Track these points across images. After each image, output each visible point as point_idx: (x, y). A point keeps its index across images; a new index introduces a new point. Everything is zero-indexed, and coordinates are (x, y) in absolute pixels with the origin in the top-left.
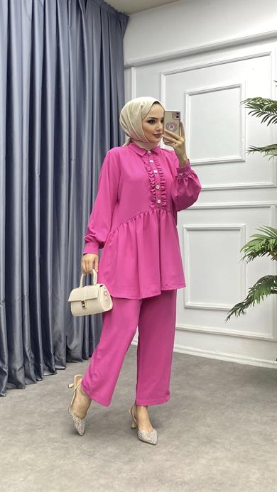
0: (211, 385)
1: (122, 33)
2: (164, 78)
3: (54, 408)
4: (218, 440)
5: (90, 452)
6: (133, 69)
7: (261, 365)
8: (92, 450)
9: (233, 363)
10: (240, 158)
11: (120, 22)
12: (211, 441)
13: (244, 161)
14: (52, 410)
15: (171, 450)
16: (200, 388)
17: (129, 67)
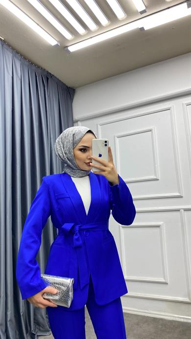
1: (72, 100)
2: (99, 127)
6: (79, 122)
7: (182, 320)
9: (162, 319)
10: (155, 177)
11: (70, 93)
13: (158, 180)
17: (77, 121)
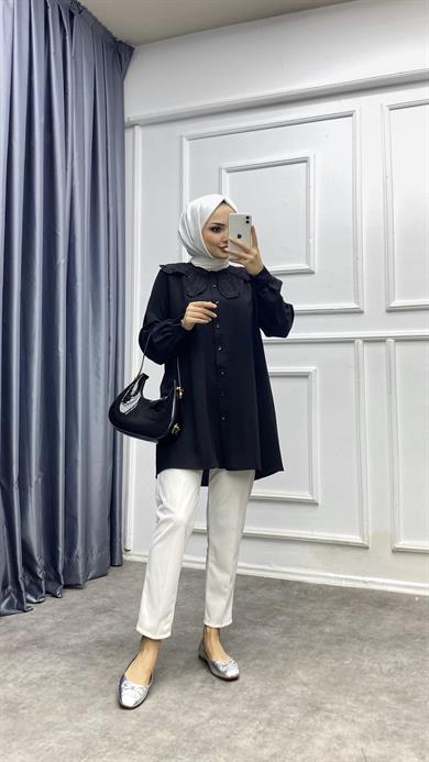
0: (281, 618)
1: (123, 72)
2: (186, 144)
3: (38, 672)
4: (329, 706)
5: (127, 742)
6: (137, 128)
7: (343, 584)
8: (129, 738)
10: (307, 267)
11: (120, 56)
12: (318, 709)
13: (313, 273)
14: (37, 676)
15: (262, 728)
16: (264, 625)
